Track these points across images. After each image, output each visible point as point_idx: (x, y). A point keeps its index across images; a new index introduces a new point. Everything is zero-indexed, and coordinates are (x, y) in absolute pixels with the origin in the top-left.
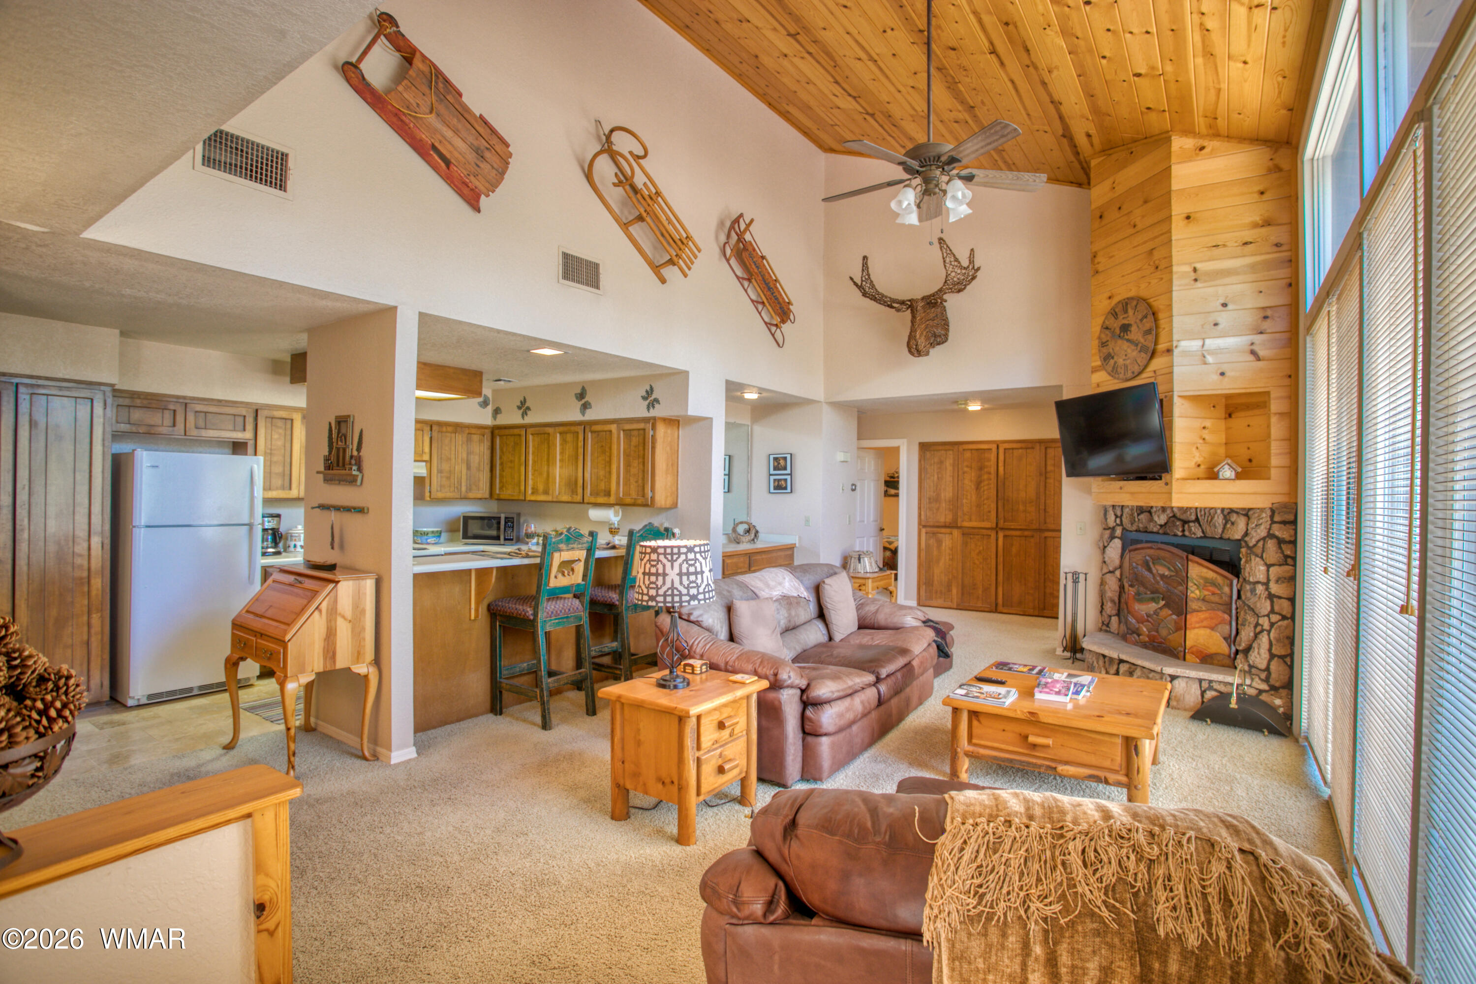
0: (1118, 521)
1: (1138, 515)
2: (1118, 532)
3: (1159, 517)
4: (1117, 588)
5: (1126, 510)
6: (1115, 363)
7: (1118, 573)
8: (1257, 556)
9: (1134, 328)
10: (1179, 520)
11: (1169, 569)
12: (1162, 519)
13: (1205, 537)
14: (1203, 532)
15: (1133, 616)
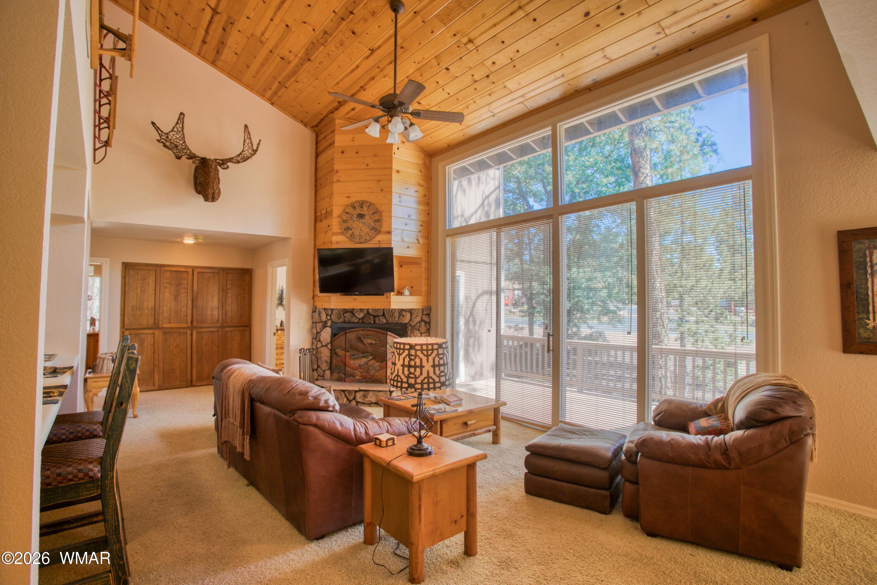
0: (329, 317)
1: (344, 314)
2: (329, 323)
3: (359, 314)
4: (329, 355)
5: (335, 312)
6: (353, 233)
7: (329, 346)
8: (416, 330)
9: (367, 217)
10: (371, 315)
11: (375, 340)
12: (361, 315)
13: (387, 323)
14: (387, 321)
15: (349, 367)
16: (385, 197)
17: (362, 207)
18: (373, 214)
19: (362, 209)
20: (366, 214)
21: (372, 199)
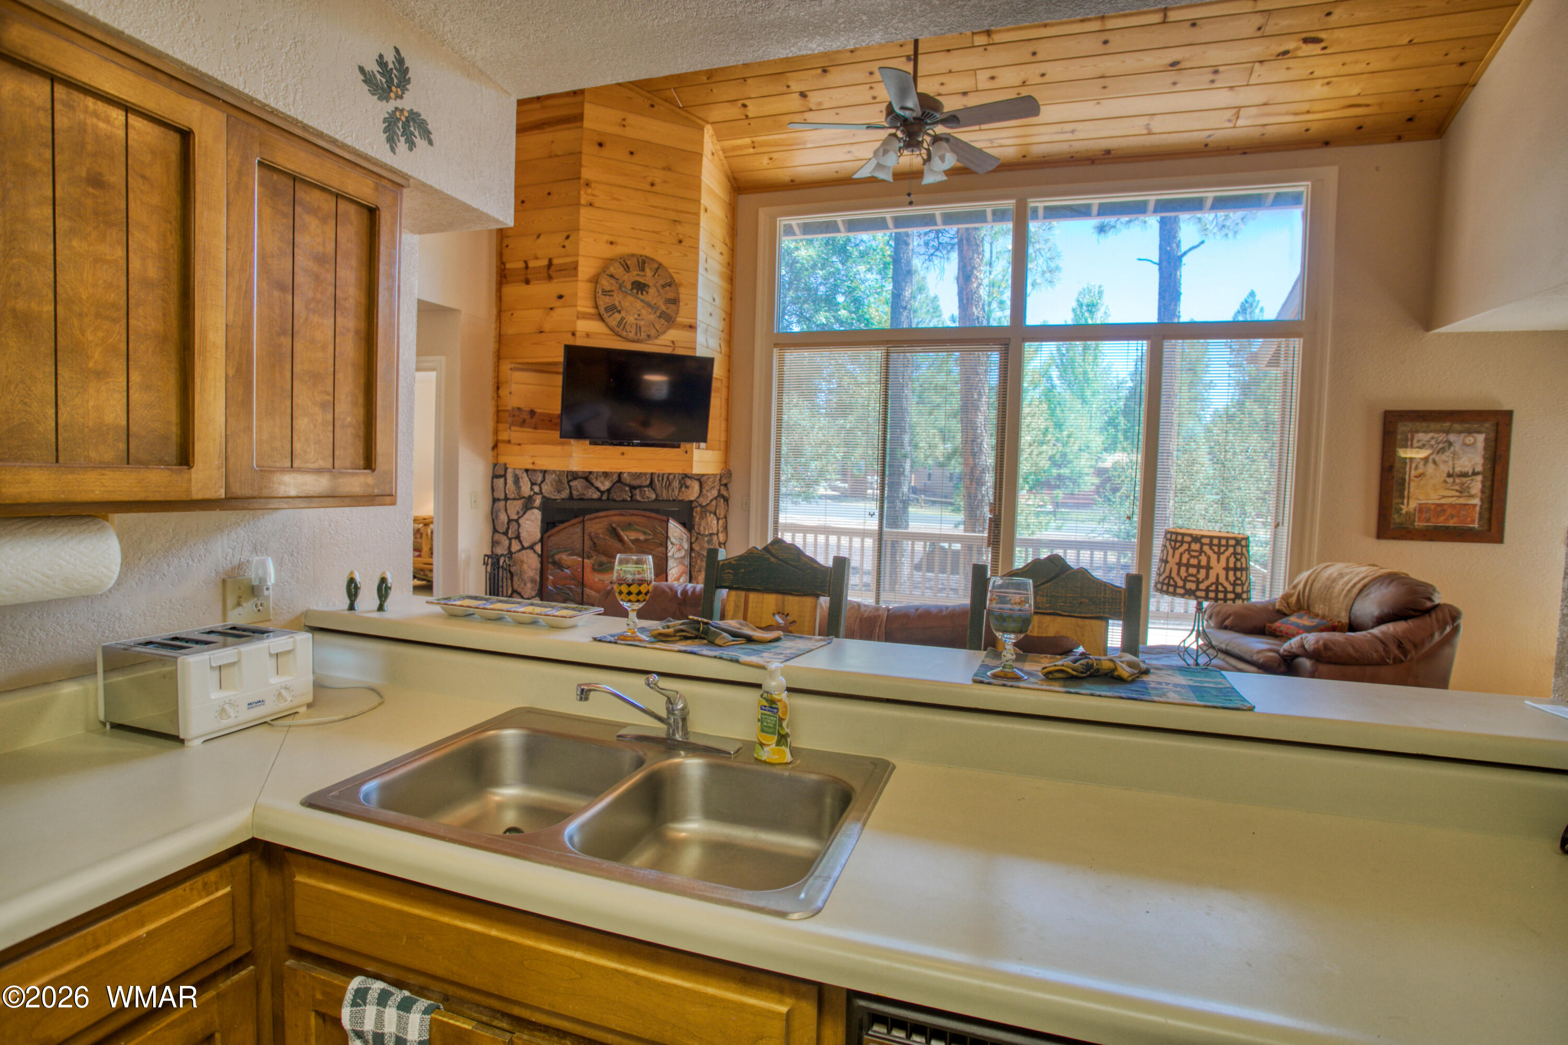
0: (536, 489)
1: (569, 482)
2: (538, 501)
3: (602, 483)
4: (539, 565)
5: (550, 478)
6: (623, 319)
7: (538, 548)
8: (711, 513)
10: (627, 485)
12: (605, 485)
13: (656, 500)
14: (657, 495)
16: (686, 255)
17: (643, 270)
18: (663, 286)
19: (642, 273)
20: (650, 284)
21: (661, 256)
